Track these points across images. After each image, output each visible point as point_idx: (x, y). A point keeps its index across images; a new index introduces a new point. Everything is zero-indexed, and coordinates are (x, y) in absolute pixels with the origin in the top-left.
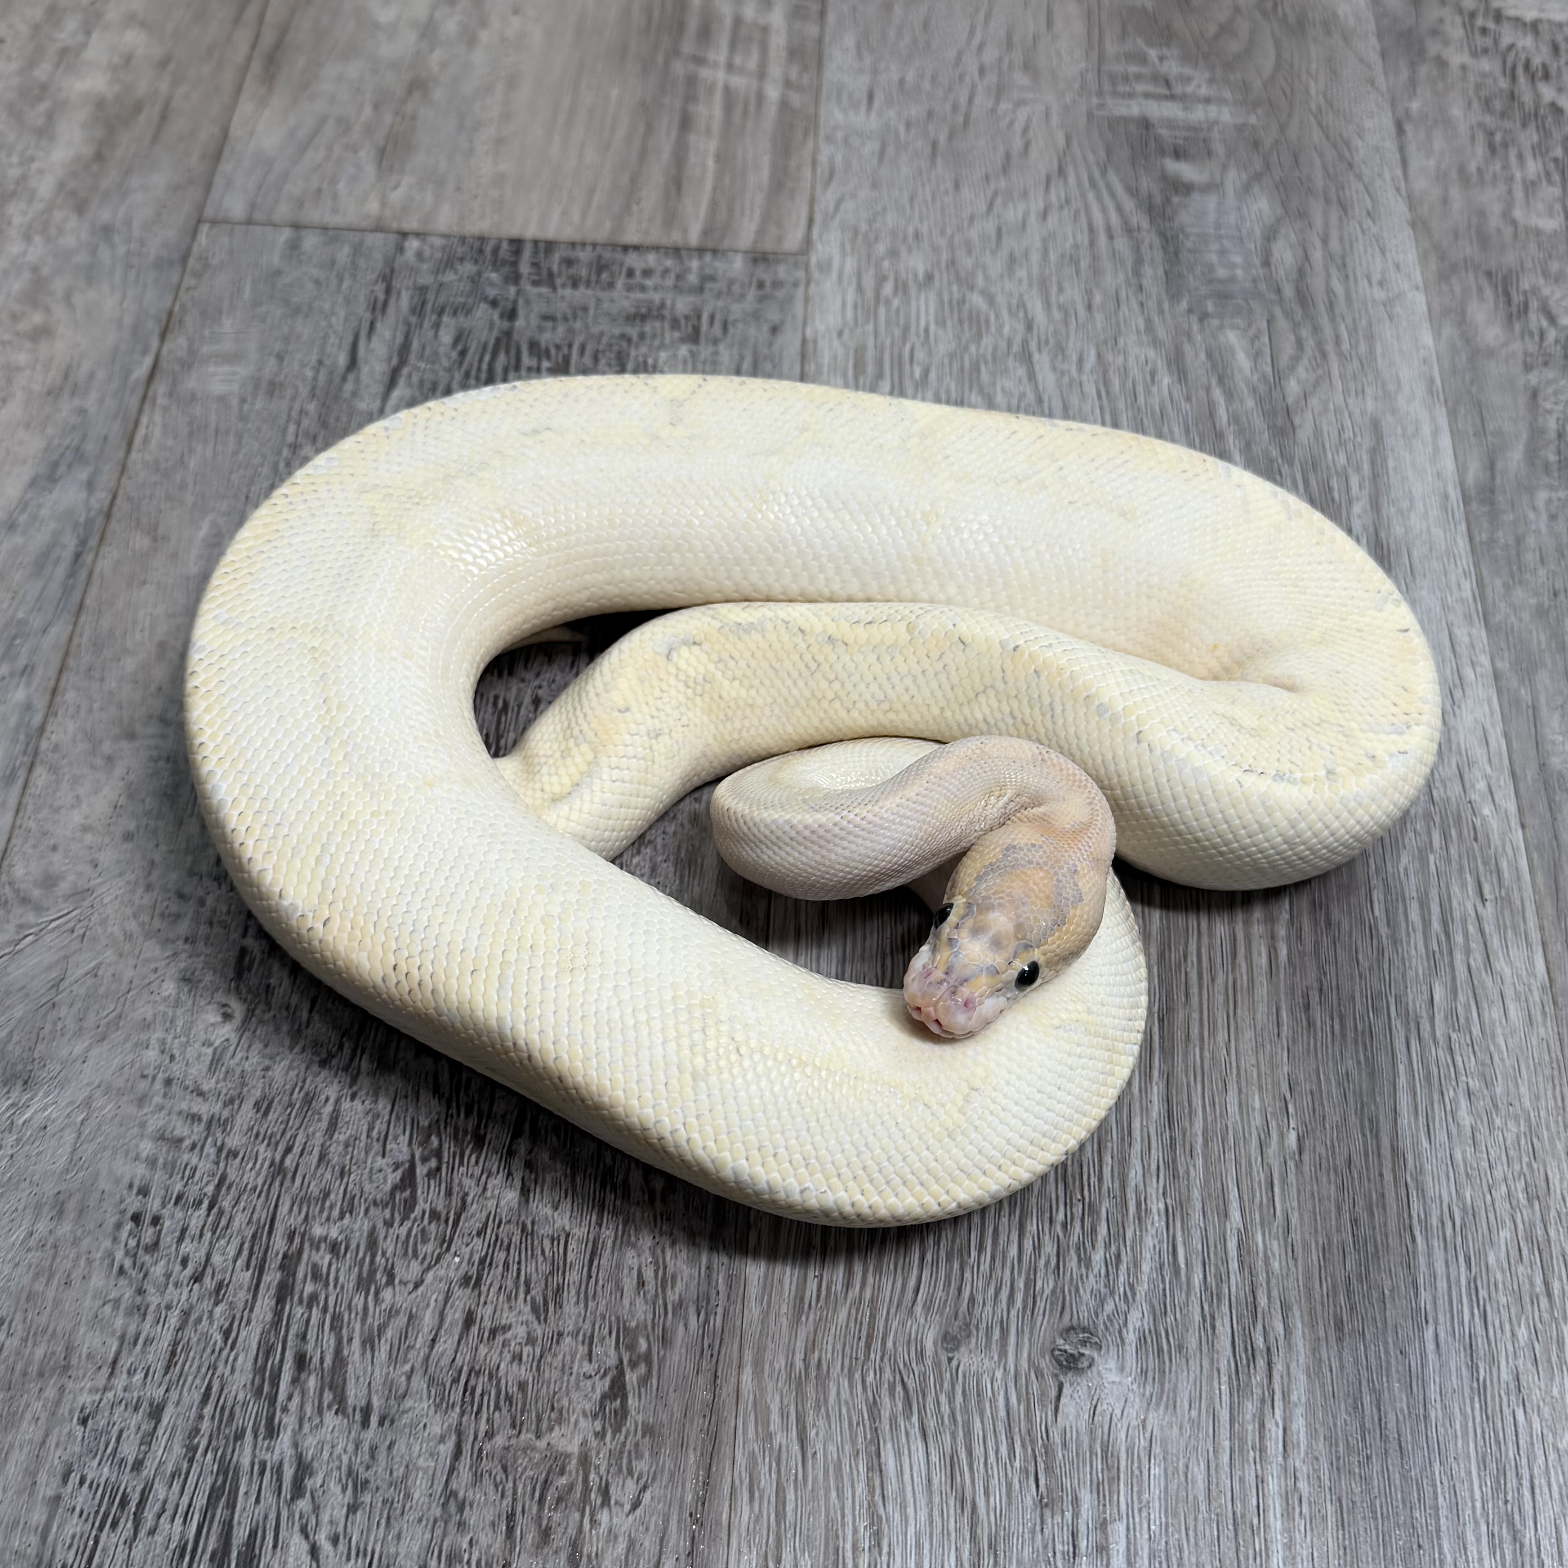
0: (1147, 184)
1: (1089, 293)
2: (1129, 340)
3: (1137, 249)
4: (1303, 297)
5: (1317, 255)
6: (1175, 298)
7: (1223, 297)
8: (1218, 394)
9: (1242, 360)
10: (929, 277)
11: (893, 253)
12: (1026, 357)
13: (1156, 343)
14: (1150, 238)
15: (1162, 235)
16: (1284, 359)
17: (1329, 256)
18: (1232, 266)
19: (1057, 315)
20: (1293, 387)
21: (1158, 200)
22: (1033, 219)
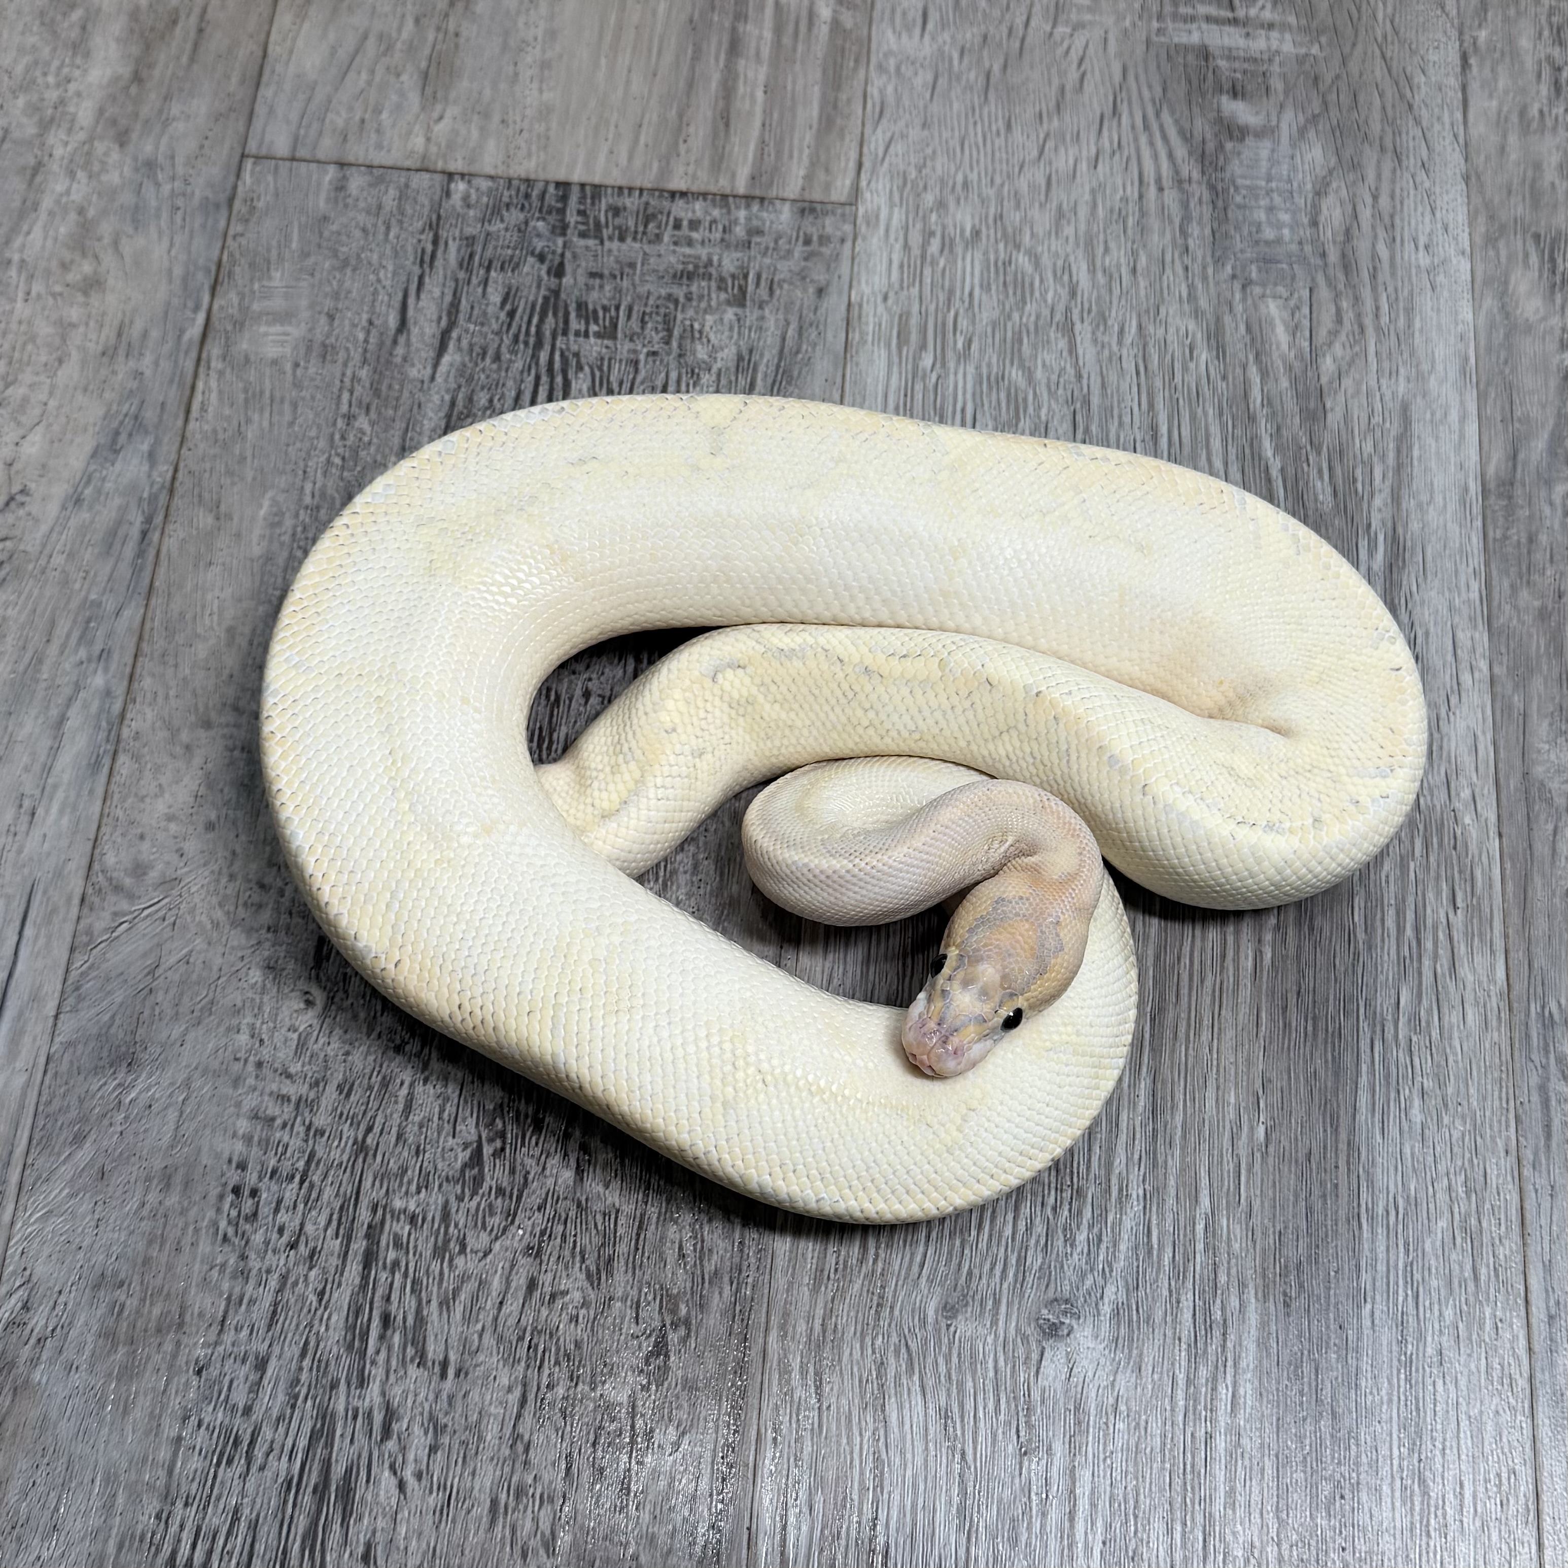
0: (1201, 127)
1: (1135, 254)
2: (1171, 309)
3: (1185, 205)
4: (1348, 265)
5: (1366, 214)
6: (1219, 262)
7: (1267, 261)
8: (1253, 372)
9: (1281, 334)
10: (976, 233)
11: (941, 205)
12: (1068, 328)
13: (1197, 314)
14: (1199, 191)
15: (1212, 187)
16: (1322, 335)
17: (1377, 215)
18: (1279, 226)
19: (1101, 279)
20: (1328, 365)
21: (1211, 146)
22: (1083, 167)
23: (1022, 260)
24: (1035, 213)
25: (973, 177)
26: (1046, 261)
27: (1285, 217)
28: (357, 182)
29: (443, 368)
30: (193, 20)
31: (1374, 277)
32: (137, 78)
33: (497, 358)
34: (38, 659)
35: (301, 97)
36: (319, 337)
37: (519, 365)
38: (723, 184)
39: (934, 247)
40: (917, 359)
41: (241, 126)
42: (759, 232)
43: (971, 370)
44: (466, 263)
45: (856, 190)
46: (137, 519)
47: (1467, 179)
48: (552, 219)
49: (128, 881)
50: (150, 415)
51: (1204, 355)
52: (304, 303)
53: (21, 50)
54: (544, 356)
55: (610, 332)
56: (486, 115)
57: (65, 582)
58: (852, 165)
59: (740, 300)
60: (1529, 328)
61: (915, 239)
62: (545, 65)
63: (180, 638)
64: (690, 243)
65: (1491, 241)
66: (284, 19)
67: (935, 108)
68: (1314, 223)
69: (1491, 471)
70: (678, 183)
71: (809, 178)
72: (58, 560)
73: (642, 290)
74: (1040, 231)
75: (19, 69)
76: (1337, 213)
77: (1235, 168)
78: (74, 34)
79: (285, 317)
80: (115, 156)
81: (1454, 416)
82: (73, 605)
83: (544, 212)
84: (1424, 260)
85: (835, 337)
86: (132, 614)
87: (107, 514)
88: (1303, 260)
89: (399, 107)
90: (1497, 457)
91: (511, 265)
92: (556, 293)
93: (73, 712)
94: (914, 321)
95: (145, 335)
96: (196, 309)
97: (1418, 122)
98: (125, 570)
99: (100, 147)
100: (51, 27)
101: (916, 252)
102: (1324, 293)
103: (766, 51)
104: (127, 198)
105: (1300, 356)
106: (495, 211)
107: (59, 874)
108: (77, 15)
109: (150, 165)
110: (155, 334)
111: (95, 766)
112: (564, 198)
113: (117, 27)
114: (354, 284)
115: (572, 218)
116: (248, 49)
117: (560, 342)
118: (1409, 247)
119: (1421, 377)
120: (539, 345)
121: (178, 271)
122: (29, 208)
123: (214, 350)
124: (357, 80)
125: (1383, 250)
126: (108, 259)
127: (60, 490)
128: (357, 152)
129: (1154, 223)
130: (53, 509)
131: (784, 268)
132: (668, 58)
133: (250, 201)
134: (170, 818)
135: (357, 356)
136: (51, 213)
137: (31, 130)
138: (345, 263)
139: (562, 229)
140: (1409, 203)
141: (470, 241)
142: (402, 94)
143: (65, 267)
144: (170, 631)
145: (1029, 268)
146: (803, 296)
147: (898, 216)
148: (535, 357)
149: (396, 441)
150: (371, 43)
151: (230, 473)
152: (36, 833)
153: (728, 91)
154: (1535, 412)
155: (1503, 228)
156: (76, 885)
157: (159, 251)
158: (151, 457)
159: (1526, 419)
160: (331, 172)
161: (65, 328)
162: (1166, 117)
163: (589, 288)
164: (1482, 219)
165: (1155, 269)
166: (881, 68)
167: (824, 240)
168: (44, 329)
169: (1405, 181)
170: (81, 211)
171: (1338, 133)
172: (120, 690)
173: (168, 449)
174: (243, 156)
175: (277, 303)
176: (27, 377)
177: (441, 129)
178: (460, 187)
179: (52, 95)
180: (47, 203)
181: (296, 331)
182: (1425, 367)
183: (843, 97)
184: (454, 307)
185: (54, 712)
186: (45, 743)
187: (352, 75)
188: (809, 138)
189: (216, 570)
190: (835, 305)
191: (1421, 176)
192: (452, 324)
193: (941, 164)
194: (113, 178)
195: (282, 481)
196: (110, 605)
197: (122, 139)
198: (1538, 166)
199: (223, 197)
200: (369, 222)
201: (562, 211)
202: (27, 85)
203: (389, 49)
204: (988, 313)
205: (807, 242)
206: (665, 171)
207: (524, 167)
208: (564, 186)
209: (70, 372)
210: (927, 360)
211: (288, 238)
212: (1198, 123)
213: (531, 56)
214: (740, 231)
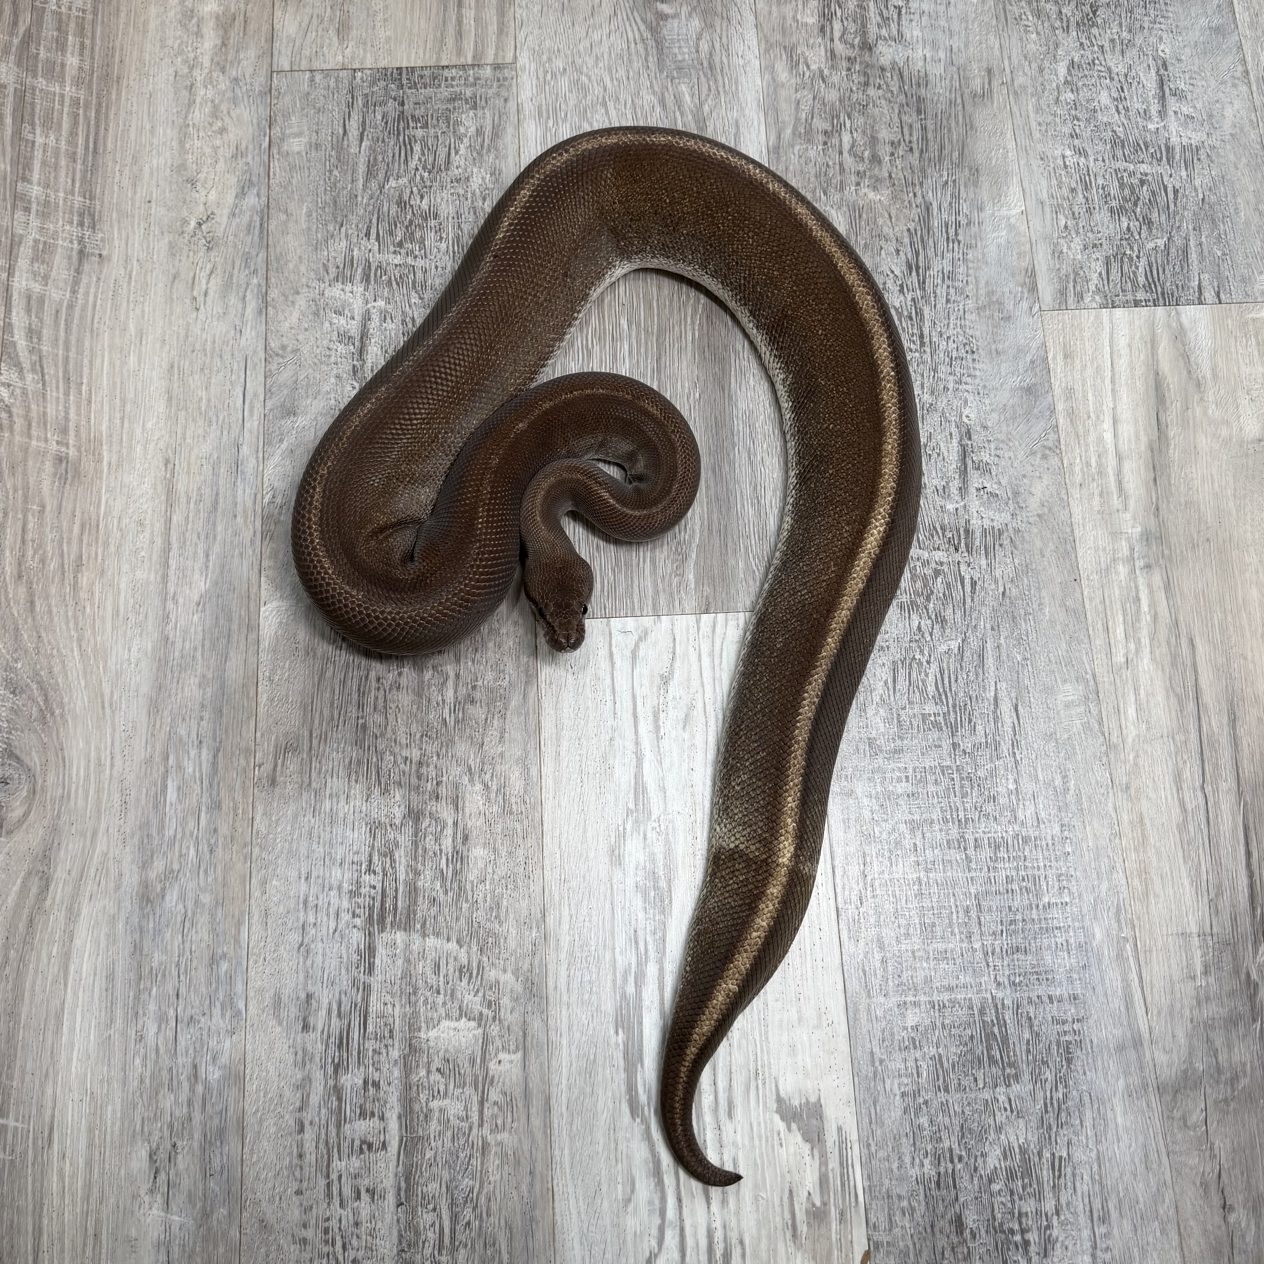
23: (584, 79)
24: (587, 58)
25: (561, 46)
26: (593, 78)
27: (686, 50)
28: (318, 77)
29: (363, 148)
30: (242, 17)
31: (722, 71)
32: (224, 44)
33: (383, 141)
34: (231, 276)
35: (291, 45)
36: (314, 141)
37: (392, 143)
38: (462, 61)
39: (549, 77)
40: (546, 123)
41: (269, 59)
42: (479, 79)
43: (568, 125)
44: (366, 105)
45: (515, 57)
46: (257, 219)
47: (756, 26)
48: (397, 83)
49: (280, 352)
50: (255, 179)
51: (658, 109)
52: (306, 128)
53: (175, 38)
54: (401, 138)
55: (425, 126)
56: (365, 44)
57: (235, 246)
58: (513, 47)
59: (475, 107)
60: (783, 85)
61: (541, 75)
62: (385, 20)
63: (282, 262)
64: (452, 86)
65: (767, 51)
66: (278, 13)
67: (543, 20)
68: (697, 51)
69: (771, 143)
70: (444, 63)
71: (496, 55)
72: (231, 238)
73: (436, 107)
74: (590, 66)
75: (176, 46)
76: (706, 46)
77: (665, 32)
78: (195, 29)
79: (300, 134)
80: (221, 77)
81: (756, 123)
82: (240, 254)
83: (393, 81)
84: (741, 62)
85: (513, 118)
86: (262, 255)
87: (246, 219)
88: (694, 67)
89: (330, 45)
90: (773, 138)
91: (383, 103)
92: (403, 112)
93: (248, 293)
94: (544, 108)
95: (247, 148)
96: (265, 135)
97: (736, 5)
98: (256, 238)
99: (215, 75)
100: (185, 26)
101: (542, 80)
102: (703, 79)
103: (473, 5)
104: (229, 94)
105: (695, 106)
106: (373, 83)
107: (255, 352)
108: (194, 20)
109: (236, 80)
110: (251, 147)
111: (260, 312)
112: (400, 74)
113: (212, 24)
114: (323, 118)
115: (405, 82)
116: (265, 28)
117: (407, 132)
118: (735, 57)
119: (742, 109)
120: (399, 134)
121: (255, 121)
122: (191, 103)
123: (275, 151)
124: (312, 35)
125: (725, 60)
126: (227, 119)
127: (226, 212)
128: (316, 65)
129: (634, 58)
130: (225, 219)
131: (490, 92)
132: (434, 11)
133: (278, 90)
134: (291, 328)
135: (329, 146)
136: (201, 104)
137: (186, 71)
138: (319, 110)
139: (401, 86)
140: (734, 39)
141: (366, 95)
142: (330, 39)
143: (211, 125)
144: (278, 260)
145: (587, 82)
146: (499, 102)
147: (533, 66)
148: (398, 139)
149: (350, 179)
150: (315, 20)
151: (289, 198)
152: (244, 338)
153: (460, 22)
154: (787, 119)
155: (771, 45)
156: (262, 355)
157: (246, 115)
158: (258, 195)
159: (783, 122)
160: (308, 74)
161: (215, 149)
162: (635, 13)
163: (415, 109)
164: (763, 42)
165: (637, 77)
166: (520, 6)
167: (505, 79)
168: (208, 150)
169: (732, 30)
170: (212, 101)
171: (705, 14)
172: (263, 284)
173: (264, 191)
174: (272, 72)
175: (295, 130)
176: (205, 169)
177: (347, 51)
178: (359, 74)
179: (191, 55)
180: (198, 100)
181: (305, 140)
182: (744, 105)
183: (506, 19)
184: (364, 123)
185: (241, 294)
186: (240, 306)
187: (309, 34)
188: (494, 38)
189: (290, 235)
190: (512, 106)
191: (738, 27)
192: (364, 130)
193: (548, 43)
194: (222, 87)
195: (309, 199)
196: (254, 253)
197: (223, 70)
198: (784, 18)
199: (267, 89)
200: (326, 93)
201: (400, 79)
202: (180, 52)
203: (322, 20)
204: (572, 102)
205: (498, 80)
206: (439, 59)
207: (382, 64)
208: (399, 69)
209: (221, 166)
210: (551, 123)
211: (295, 103)
212: (649, 15)
213: (380, 17)
214: (471, 79)
